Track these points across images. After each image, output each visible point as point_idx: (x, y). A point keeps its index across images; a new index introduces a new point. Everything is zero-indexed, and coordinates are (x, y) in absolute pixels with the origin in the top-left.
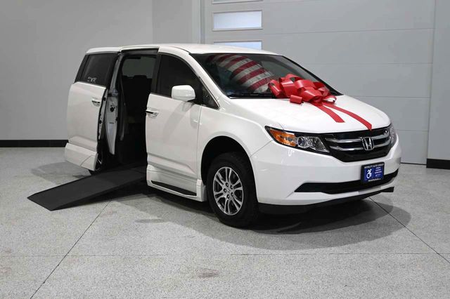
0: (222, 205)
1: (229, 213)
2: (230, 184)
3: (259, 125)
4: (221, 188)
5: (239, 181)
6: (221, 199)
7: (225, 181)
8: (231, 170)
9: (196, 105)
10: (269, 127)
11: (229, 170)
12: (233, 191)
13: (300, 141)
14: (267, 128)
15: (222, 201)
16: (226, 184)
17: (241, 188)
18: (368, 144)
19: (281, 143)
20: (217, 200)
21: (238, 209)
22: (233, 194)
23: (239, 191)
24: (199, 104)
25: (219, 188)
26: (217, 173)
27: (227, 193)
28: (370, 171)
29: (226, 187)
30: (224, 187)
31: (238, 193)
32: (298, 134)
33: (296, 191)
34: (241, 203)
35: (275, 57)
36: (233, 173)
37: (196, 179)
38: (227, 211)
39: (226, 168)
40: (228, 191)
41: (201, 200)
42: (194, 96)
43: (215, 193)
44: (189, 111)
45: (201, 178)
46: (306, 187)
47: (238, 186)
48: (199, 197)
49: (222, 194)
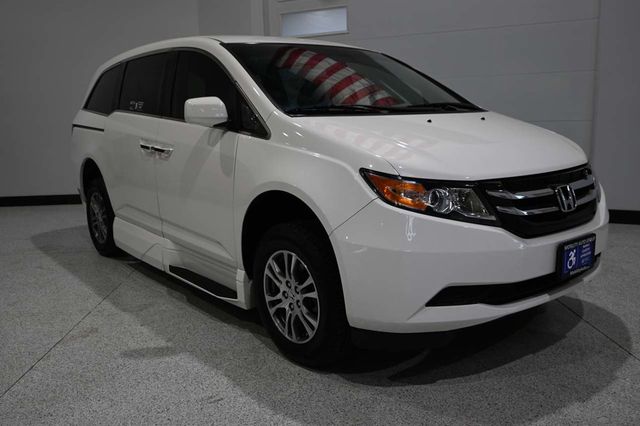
0: (281, 321)
1: (294, 339)
2: (293, 283)
3: (349, 168)
4: (277, 290)
5: (310, 281)
6: (278, 309)
7: (284, 276)
8: (294, 257)
9: (230, 134)
10: (368, 170)
11: (290, 257)
12: (299, 297)
13: (435, 199)
14: (364, 172)
15: (281, 313)
16: (287, 282)
17: (314, 295)
18: (567, 198)
19: (393, 205)
20: (272, 311)
21: (311, 334)
22: (300, 303)
23: (312, 298)
24: (237, 130)
25: (274, 290)
26: (270, 261)
27: (289, 301)
28: (572, 254)
29: (287, 289)
30: (283, 288)
31: (309, 303)
32: (429, 185)
33: (429, 304)
34: (315, 324)
35: (368, 53)
36: (298, 262)
37: (236, 268)
38: (290, 333)
39: (286, 253)
40: (290, 297)
41: (245, 307)
42: (226, 116)
43: (268, 298)
44: (218, 145)
45: (243, 267)
46: (450, 296)
47: (309, 289)
48: (242, 300)
49: (280, 301)
